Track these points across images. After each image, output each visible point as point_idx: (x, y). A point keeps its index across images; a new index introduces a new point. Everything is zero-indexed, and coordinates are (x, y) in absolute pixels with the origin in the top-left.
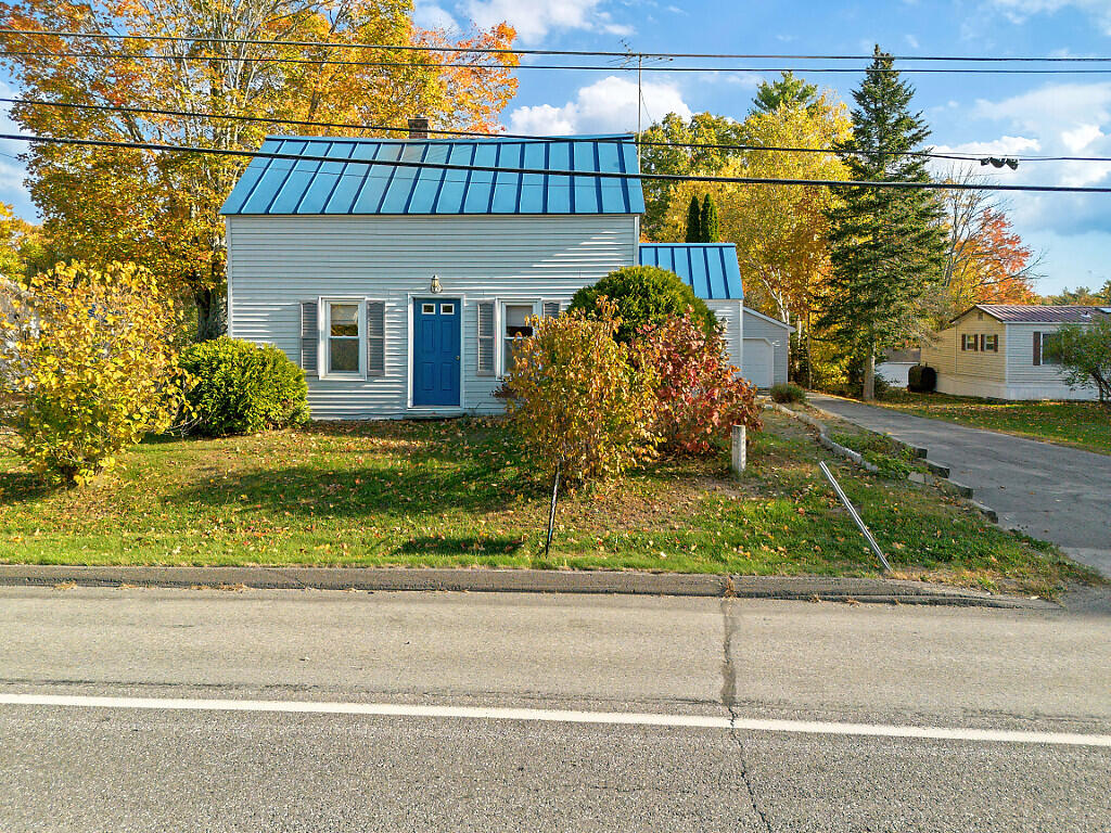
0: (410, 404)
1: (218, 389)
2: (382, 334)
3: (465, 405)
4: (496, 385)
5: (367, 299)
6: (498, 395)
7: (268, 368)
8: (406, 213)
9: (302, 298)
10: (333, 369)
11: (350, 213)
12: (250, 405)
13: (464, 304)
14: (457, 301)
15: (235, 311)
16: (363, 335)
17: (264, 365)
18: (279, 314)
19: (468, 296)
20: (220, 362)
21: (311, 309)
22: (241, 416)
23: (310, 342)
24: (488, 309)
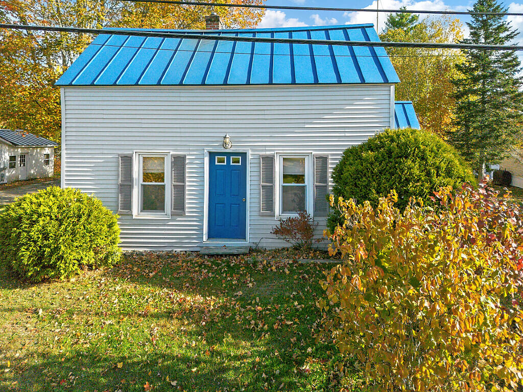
0: (205, 238)
1: (35, 242)
2: (184, 181)
3: (250, 240)
4: (275, 223)
5: (172, 153)
6: (276, 232)
7: (83, 220)
8: (203, 84)
9: (120, 152)
10: (144, 209)
11: (159, 84)
12: (63, 257)
13: (249, 157)
14: (244, 155)
15: (67, 163)
16: (168, 182)
17: (79, 217)
18: (102, 164)
19: (253, 150)
20: (40, 216)
21: (127, 160)
22: (53, 267)
23: (125, 188)
24: (268, 161)
